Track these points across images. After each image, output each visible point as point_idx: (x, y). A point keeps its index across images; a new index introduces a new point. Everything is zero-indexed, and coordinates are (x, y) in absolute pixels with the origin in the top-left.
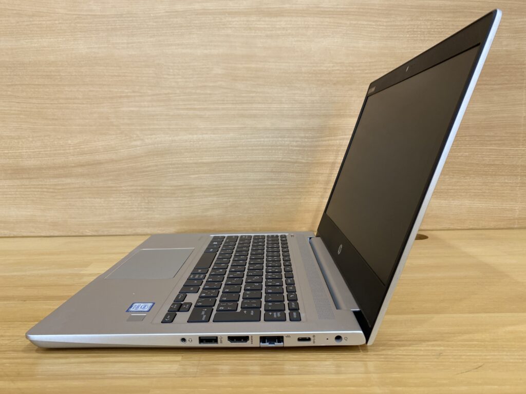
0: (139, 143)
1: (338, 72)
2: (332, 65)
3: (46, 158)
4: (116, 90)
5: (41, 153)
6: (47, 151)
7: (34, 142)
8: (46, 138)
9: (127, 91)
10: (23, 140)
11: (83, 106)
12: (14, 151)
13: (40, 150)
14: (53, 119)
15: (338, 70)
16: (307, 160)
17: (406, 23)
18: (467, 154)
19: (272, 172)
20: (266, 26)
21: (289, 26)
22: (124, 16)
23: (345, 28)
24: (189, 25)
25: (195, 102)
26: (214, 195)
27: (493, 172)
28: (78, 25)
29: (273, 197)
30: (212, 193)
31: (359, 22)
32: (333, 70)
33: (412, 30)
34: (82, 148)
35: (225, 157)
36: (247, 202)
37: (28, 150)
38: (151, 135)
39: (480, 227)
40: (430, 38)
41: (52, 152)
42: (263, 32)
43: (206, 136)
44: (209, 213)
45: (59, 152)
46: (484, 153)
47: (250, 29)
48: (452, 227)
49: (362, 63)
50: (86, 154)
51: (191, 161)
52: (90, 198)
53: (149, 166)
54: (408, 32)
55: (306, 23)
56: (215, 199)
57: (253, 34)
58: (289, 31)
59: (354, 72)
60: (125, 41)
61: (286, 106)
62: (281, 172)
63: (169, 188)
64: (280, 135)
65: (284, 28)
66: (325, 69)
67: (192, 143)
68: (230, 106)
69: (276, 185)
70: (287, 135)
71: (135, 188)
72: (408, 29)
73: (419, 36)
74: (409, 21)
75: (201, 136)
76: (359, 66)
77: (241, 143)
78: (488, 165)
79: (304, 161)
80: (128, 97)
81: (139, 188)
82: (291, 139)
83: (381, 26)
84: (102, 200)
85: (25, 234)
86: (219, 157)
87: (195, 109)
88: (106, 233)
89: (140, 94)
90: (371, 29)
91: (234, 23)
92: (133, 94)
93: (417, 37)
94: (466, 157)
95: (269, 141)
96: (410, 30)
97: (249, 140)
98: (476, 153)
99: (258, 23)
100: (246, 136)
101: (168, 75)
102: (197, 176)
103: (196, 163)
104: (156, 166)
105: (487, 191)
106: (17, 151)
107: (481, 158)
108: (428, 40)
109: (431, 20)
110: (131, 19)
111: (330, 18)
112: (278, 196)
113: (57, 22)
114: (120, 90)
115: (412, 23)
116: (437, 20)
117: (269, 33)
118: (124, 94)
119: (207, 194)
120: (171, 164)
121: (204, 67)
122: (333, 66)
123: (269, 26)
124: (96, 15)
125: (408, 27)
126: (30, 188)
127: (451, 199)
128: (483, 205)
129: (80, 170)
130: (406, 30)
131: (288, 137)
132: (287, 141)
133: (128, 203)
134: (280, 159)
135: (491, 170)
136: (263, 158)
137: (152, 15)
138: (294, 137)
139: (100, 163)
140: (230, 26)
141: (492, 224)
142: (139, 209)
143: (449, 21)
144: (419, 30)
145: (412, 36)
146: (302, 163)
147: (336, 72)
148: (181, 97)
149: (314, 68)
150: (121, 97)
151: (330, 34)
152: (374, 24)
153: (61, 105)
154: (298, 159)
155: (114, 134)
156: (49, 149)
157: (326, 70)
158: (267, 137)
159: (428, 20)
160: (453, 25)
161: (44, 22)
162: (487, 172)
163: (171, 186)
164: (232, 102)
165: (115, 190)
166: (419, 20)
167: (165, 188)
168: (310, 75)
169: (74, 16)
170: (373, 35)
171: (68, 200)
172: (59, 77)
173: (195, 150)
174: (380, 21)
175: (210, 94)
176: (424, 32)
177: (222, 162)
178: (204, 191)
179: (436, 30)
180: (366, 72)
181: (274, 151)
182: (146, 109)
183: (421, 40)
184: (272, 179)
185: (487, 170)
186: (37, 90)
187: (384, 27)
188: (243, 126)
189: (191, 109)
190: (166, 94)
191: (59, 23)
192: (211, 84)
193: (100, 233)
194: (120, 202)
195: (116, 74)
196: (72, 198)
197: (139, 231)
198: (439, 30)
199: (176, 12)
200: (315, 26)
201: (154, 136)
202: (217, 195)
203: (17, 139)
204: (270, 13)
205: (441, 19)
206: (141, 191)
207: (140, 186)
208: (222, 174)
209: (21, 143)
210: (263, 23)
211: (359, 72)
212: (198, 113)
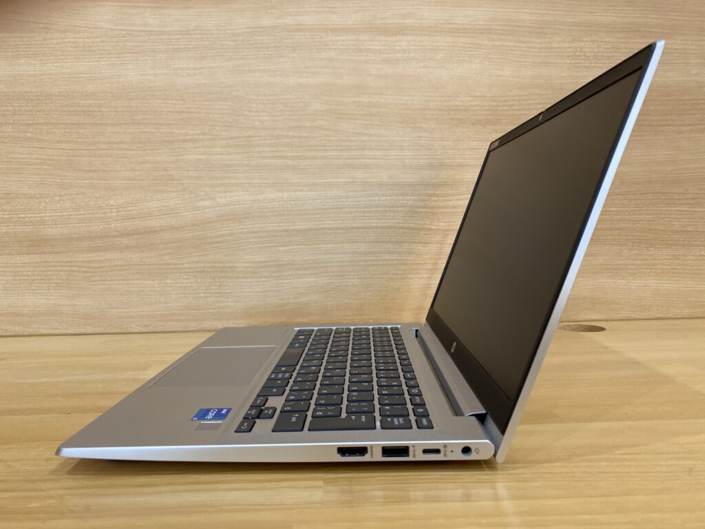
0: (208, 203)
1: (478, 108)
2: (470, 99)
3: (78, 225)
4: (178, 131)
5: (72, 217)
6: (80, 215)
7: (61, 202)
8: (80, 196)
9: (192, 132)
10: (47, 200)
11: (132, 152)
12: (33, 215)
13: (71, 213)
14: (90, 171)
15: (478, 105)
16: (437, 226)
17: (566, 45)
18: (650, 217)
19: (389, 242)
20: (382, 48)
21: (412, 47)
22: (191, 32)
23: (485, 51)
24: (278, 45)
25: (287, 148)
26: (311, 274)
27: (684, 241)
28: (128, 44)
29: (392, 276)
30: (308, 272)
31: (505, 44)
32: (471, 106)
33: (573, 54)
34: (130, 211)
35: (326, 222)
36: (356, 283)
37: (53, 214)
38: (226, 192)
39: (671, 315)
40: (597, 65)
41: (87, 216)
42: (378, 55)
43: (300, 194)
44: (304, 299)
45: (97, 215)
46: (671, 216)
47: (360, 50)
48: (633, 316)
49: (509, 96)
50: (134, 218)
51: (280, 228)
52: (137, 279)
53: (222, 235)
54: (568, 56)
55: (434, 44)
56: (312, 280)
57: (365, 58)
58: (412, 54)
59: (499, 109)
60: (192, 66)
61: (409, 154)
62: (402, 242)
63: (248, 265)
64: (400, 192)
65: (405, 50)
66: (461, 104)
67: (281, 203)
68: (334, 153)
69: (396, 260)
70: (411, 192)
71: (202, 265)
72: (569, 52)
73: (583, 61)
74: (569, 42)
75: (293, 194)
76: (506, 101)
77: (348, 203)
78: (678, 231)
79: (433, 227)
80: (194, 141)
81: (208, 265)
82: (416, 198)
83: (532, 48)
84: (156, 282)
85: (44, 332)
86: (318, 223)
87: (286, 157)
88: (160, 329)
89: (210, 137)
90: (521, 53)
91: (340, 42)
92: (201, 137)
93: (580, 63)
94: (648, 221)
95: (386, 200)
96: (572, 54)
97: (359, 199)
98: (662, 216)
99: (371, 43)
100: (354, 193)
101: (250, 111)
102: (286, 248)
103: (286, 231)
104: (232, 234)
105: (679, 267)
106: (37, 215)
107: (668, 223)
108: (594, 67)
109: (597, 41)
110: (200, 36)
111: (466, 37)
112: (398, 274)
113: (99, 40)
114: (183, 132)
115: (573, 45)
116: (605, 42)
117: (385, 56)
118: (189, 137)
119: (300, 272)
120: (252, 233)
121: (298, 101)
122: (471, 101)
123: (386, 47)
124: (153, 31)
125: (568, 50)
126: (55, 266)
127: (631, 278)
128: (674, 285)
129: (125, 241)
130: (566, 54)
131: (412, 195)
132: (410, 200)
133: (192, 286)
134: (401, 225)
135: (681, 239)
136: (377, 223)
137: (228, 31)
138: (419, 195)
139: (154, 231)
140: (333, 47)
141: (686, 312)
142: (208, 295)
143: (621, 42)
144: (582, 54)
145: (574, 61)
146: (431, 230)
147: (476, 108)
148: (268, 141)
149: (445, 103)
150: (184, 141)
151: (466, 58)
152: (523, 45)
153: (102, 152)
154: (424, 224)
155: (173, 192)
156: (82, 212)
157: (462, 106)
158: (383, 195)
159: (594, 42)
160: (626, 48)
161: (82, 40)
162: (676, 241)
163: (252, 263)
164: (335, 148)
165: (173, 269)
166: (583, 41)
167: (244, 265)
168: (440, 113)
169: (124, 32)
170: (522, 60)
171: (107, 283)
172: (99, 114)
173: (285, 213)
174: (532, 42)
175: (306, 137)
176: (589, 57)
177: (322, 229)
178: (298, 269)
179: (604, 54)
180: (515, 108)
181: (392, 214)
182: (219, 157)
183: (586, 67)
184: (390, 252)
185: (677, 239)
186: (67, 130)
187: (537, 50)
188: (350, 180)
189: (281, 157)
190: (246, 137)
191: (102, 42)
192: (308, 124)
193: (152, 329)
194: (180, 284)
195: (179, 110)
196: (112, 280)
197: (207, 326)
198: (609, 54)
199: (261, 27)
200: (446, 48)
201: (229, 194)
202: (315, 274)
203: (38, 198)
204: (386, 31)
205: (611, 40)
206: (210, 270)
207: (209, 262)
208: (323, 246)
209: (43, 204)
210: (378, 43)
211: (505, 108)
212: (290, 162)
